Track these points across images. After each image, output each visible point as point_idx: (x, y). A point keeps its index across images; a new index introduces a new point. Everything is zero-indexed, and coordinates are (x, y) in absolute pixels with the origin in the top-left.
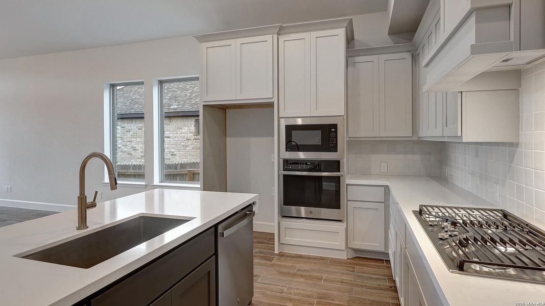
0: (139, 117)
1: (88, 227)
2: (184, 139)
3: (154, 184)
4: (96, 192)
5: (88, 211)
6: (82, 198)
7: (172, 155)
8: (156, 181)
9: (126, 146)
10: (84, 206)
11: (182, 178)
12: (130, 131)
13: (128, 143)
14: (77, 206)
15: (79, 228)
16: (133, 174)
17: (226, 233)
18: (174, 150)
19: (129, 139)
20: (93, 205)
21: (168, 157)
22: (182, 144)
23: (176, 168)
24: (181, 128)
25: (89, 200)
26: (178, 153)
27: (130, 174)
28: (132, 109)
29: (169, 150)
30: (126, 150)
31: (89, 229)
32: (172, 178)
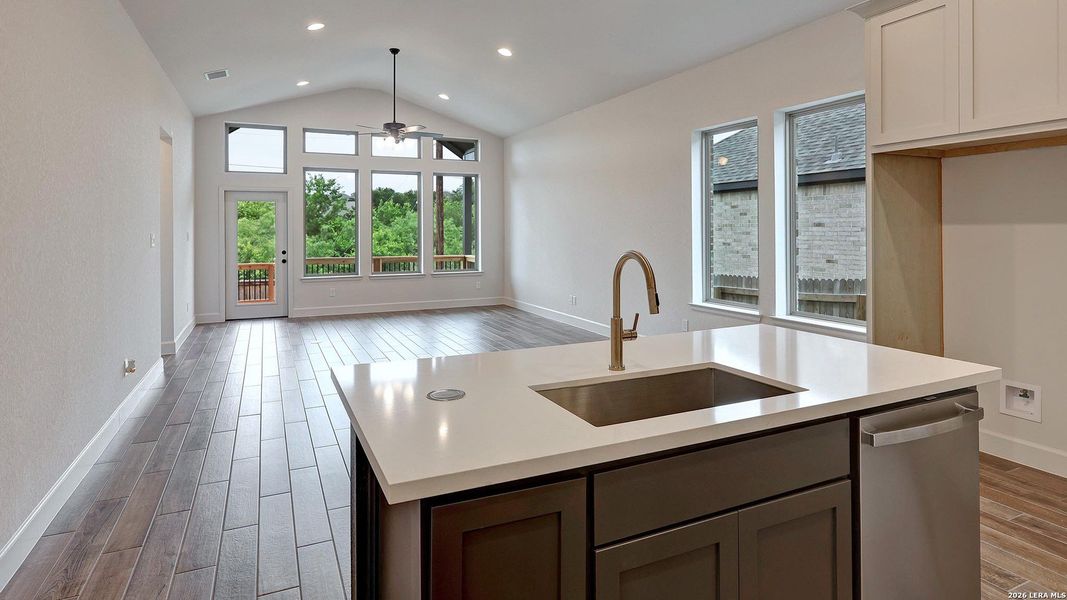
0: (749, 188)
1: (623, 369)
2: (856, 229)
3: (777, 316)
4: (637, 315)
5: (626, 344)
6: (617, 322)
7: (829, 261)
8: (781, 312)
9: (740, 241)
10: (621, 335)
11: (844, 311)
12: (745, 214)
13: (744, 236)
14: (610, 327)
15: (612, 368)
16: (747, 293)
17: (879, 438)
18: (832, 252)
19: (744, 229)
20: (632, 336)
21: (820, 265)
22: (852, 239)
23: (831, 290)
24: (850, 206)
25: (627, 326)
26: (844, 257)
27: (742, 293)
28: (749, 172)
29: (821, 252)
30: (739, 248)
31: (626, 372)
32: (823, 309)
